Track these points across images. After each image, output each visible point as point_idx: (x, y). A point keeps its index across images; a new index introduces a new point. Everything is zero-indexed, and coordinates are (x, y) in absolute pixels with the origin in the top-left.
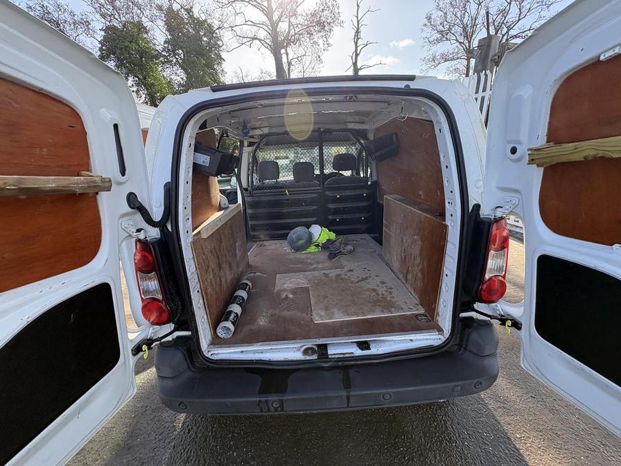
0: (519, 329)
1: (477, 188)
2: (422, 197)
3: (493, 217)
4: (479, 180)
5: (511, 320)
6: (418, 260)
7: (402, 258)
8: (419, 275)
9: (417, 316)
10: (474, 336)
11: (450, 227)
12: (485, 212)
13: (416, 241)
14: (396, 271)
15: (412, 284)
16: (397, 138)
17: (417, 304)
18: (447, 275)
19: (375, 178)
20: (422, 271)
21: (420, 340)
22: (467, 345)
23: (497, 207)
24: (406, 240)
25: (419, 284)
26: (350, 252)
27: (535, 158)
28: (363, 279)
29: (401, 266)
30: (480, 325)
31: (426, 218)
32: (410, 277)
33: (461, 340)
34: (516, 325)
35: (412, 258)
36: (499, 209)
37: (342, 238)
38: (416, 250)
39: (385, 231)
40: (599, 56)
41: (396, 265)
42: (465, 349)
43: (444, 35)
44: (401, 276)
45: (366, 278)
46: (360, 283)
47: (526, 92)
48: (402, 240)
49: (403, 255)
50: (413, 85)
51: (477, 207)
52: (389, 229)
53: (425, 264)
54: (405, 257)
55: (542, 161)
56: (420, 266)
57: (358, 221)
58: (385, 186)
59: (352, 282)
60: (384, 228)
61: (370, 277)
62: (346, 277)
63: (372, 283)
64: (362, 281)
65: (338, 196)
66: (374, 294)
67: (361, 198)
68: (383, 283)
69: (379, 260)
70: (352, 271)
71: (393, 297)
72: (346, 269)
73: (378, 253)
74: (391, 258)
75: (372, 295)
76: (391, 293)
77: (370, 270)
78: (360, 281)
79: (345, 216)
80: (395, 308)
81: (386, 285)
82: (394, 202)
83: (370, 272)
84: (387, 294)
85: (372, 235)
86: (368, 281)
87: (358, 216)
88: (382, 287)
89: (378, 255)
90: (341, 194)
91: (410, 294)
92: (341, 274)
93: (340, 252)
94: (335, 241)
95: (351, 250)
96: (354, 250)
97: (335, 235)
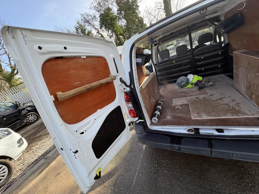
9: (258, 118)
14: (243, 93)
19: (227, 42)
24: (251, 76)
26: (211, 85)
28: (220, 99)
29: (247, 91)
32: (253, 97)
37: (206, 79)
39: (235, 72)
41: (243, 90)
44: (247, 96)
45: (222, 99)
48: (247, 76)
49: (248, 85)
52: (237, 70)
54: (250, 86)
57: (217, 68)
58: (234, 46)
59: (213, 101)
60: (234, 70)
61: (224, 97)
62: (209, 98)
63: (226, 101)
64: (219, 100)
65: (202, 58)
66: (227, 106)
67: (217, 55)
68: (233, 100)
69: (232, 88)
70: (213, 95)
71: (240, 108)
72: (209, 95)
73: (230, 84)
74: (240, 87)
75: (225, 107)
76: (239, 106)
77: (224, 94)
78: (217, 100)
79: (207, 67)
80: (242, 114)
81: (235, 101)
82: (241, 55)
83: (224, 95)
84: (236, 106)
85: (226, 74)
86: (223, 100)
87: (216, 65)
88: (233, 103)
89: (231, 85)
90: (204, 56)
91: (254, 106)
92: (206, 97)
93: (205, 86)
94: (202, 81)
95: (212, 84)
96: (214, 84)
97: (202, 77)
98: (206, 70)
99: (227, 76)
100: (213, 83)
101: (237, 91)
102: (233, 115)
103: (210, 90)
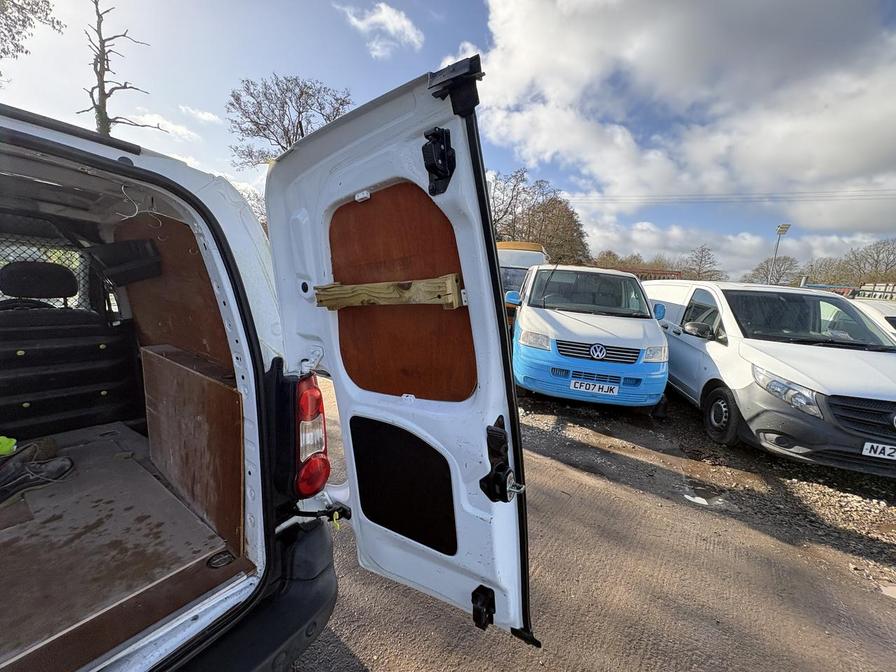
0: (349, 517)
1: (275, 335)
2: (208, 349)
3: (299, 375)
4: (277, 324)
5: (337, 510)
6: (207, 456)
7: (182, 458)
8: (212, 482)
9: (209, 562)
10: (300, 553)
11: (244, 396)
12: (290, 368)
13: (200, 424)
14: (175, 483)
15: (202, 504)
16: (155, 248)
17: (212, 537)
18: (250, 473)
19: (127, 315)
20: (215, 474)
21: (214, 607)
22: (292, 574)
23: (303, 361)
24: (186, 425)
25: (213, 498)
26: (61, 473)
27: (324, 298)
28: (89, 529)
29: (183, 474)
30: (306, 532)
31: (210, 384)
32: (198, 489)
33: (284, 569)
34: (345, 513)
35: (198, 454)
36: (305, 363)
37: (33, 446)
38: (202, 440)
39: (151, 414)
40: (354, 197)
41: (173, 472)
42: (291, 579)
43: (261, 129)
44: (184, 492)
45: (100, 522)
46: (77, 541)
47: (302, 217)
48: (180, 427)
49: (183, 453)
50: (138, 162)
51: (278, 363)
52: (155, 407)
53: (217, 461)
54: (187, 455)
55: (334, 303)
56: (211, 468)
57: (92, 399)
59: (52, 546)
60: (147, 407)
61: (110, 516)
62: (34, 540)
63: (113, 531)
64: (85, 532)
65: (20, 353)
66: (114, 553)
67: (93, 353)
68: (140, 519)
69: (143, 470)
70: (60, 517)
71: (161, 544)
72: (37, 521)
73: (139, 457)
74: (166, 462)
75: (108, 558)
76: (157, 536)
77: (112, 502)
78: (79, 536)
79: (49, 395)
80: (162, 565)
81: (148, 521)
82: (160, 359)
83: (110, 506)
84: (147, 540)
85: (131, 422)
86: (100, 529)
87: (88, 389)
88: (139, 530)
89: (139, 462)
90: (27, 348)
91: (199, 522)
92: (17, 540)
93: (26, 480)
94: (10, 457)
95: (62, 468)
96: (72, 464)
97: (15, 441)
98: (37, 409)
99: (133, 428)
100: (68, 463)
101: (159, 479)
102: (135, 583)
103: (51, 496)
